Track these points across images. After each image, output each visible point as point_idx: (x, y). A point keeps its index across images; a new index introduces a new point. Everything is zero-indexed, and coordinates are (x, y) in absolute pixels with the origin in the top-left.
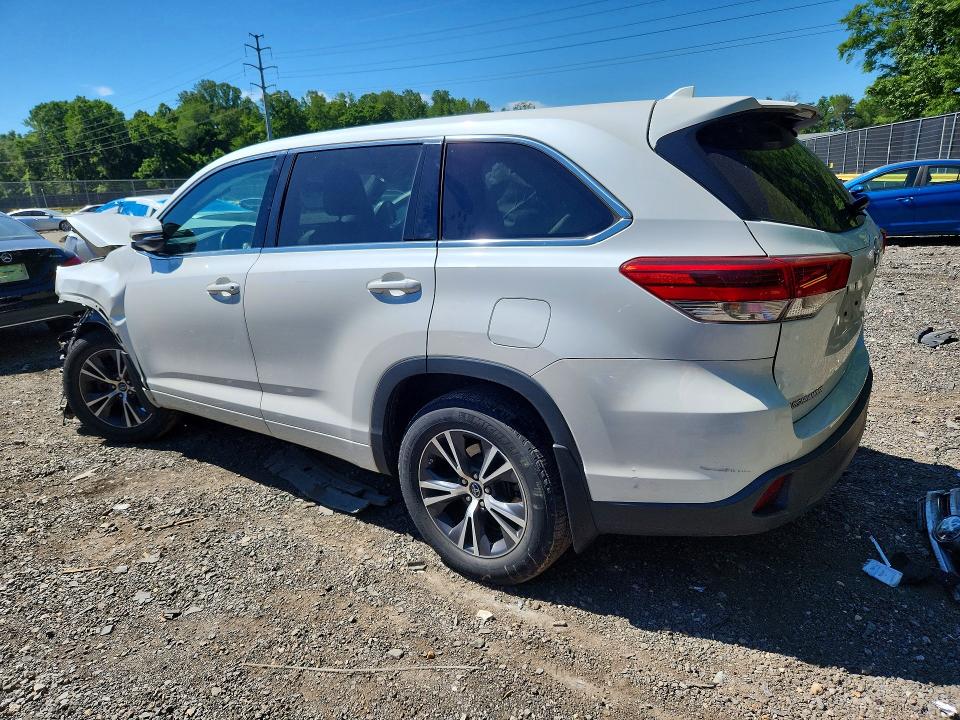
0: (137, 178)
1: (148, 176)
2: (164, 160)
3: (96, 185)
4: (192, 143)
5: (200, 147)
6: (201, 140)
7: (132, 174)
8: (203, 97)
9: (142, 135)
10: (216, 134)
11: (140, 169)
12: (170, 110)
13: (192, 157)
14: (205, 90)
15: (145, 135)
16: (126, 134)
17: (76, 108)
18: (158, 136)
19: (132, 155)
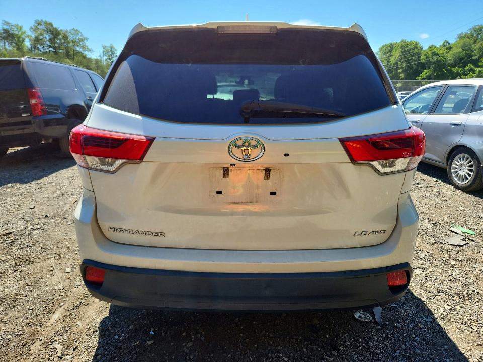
0: (418, 79)
1: (424, 79)
2: (434, 71)
3: (397, 83)
4: (455, 61)
5: (460, 63)
6: (461, 59)
7: (416, 77)
8: (473, 35)
9: (427, 57)
10: (472, 56)
11: (420, 75)
12: (449, 43)
13: (452, 69)
14: (475, 31)
15: (429, 58)
16: (420, 57)
17: (400, 45)
18: (436, 57)
19: (420, 68)
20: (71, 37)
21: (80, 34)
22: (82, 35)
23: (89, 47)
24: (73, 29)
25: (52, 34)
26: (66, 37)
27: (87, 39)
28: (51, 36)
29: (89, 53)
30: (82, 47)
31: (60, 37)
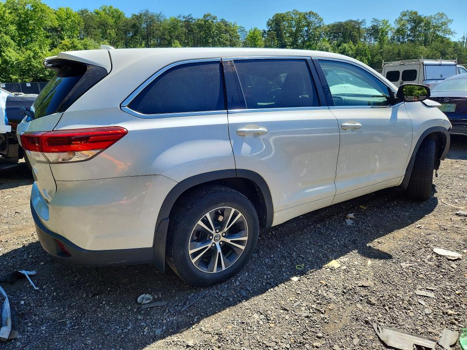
20: (434, 22)
21: (444, 17)
22: (447, 18)
23: (452, 30)
24: (438, 14)
25: (415, 23)
26: (428, 24)
27: (451, 21)
28: (413, 24)
29: (450, 36)
30: (444, 31)
31: (422, 24)
